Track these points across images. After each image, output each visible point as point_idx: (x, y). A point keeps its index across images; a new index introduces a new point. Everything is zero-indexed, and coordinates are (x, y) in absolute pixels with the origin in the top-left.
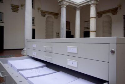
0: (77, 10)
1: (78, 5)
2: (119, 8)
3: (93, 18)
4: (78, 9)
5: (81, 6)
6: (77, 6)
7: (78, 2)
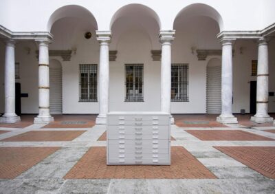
0: (9, 44)
1: (13, 36)
2: (73, 52)
3: (45, 65)
4: (12, 43)
5: (19, 38)
6: (9, 37)
7: (12, 31)
